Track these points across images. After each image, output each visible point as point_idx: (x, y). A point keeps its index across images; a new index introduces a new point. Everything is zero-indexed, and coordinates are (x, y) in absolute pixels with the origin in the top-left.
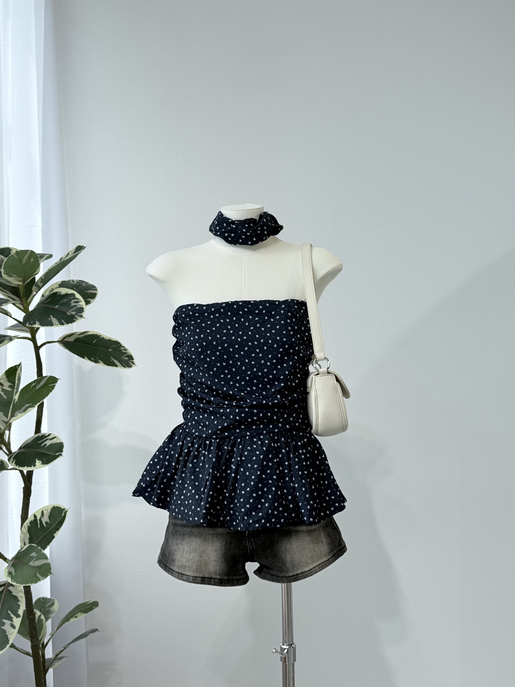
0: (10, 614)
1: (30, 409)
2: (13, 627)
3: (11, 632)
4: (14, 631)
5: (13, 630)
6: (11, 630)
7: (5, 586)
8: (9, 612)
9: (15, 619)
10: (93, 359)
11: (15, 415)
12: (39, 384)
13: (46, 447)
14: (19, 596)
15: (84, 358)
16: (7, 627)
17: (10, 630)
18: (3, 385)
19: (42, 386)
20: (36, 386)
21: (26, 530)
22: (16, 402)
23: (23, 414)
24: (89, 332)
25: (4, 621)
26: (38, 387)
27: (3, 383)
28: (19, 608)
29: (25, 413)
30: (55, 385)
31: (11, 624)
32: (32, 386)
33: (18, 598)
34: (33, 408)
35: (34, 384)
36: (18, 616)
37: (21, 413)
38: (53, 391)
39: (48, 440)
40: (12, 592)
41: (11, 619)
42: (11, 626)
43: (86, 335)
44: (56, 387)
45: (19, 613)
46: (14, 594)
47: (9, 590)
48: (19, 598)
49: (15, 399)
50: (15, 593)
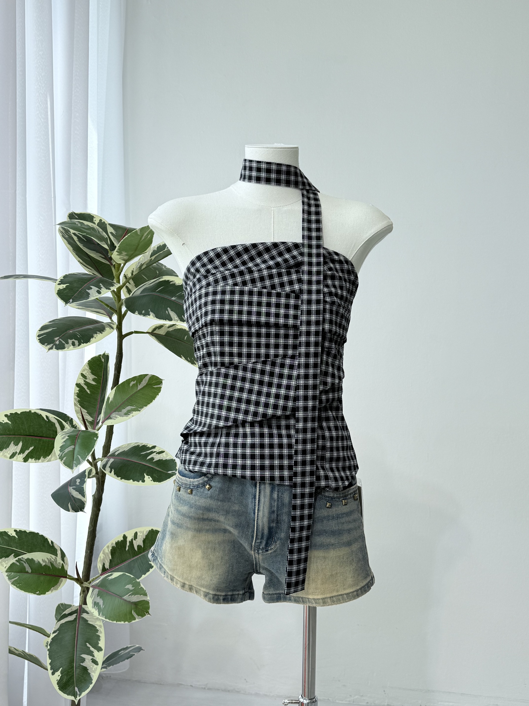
0: (89, 648)
1: (134, 412)
2: (95, 662)
3: (93, 669)
4: (96, 668)
5: (95, 666)
6: (93, 666)
7: (77, 613)
8: (88, 645)
9: (96, 653)
10: (189, 359)
11: (111, 416)
12: (140, 383)
13: (154, 461)
14: (97, 625)
15: (181, 357)
16: (88, 663)
17: (91, 667)
18: (86, 377)
19: (144, 387)
20: (137, 386)
21: (109, 551)
22: (111, 401)
23: (125, 418)
24: (178, 326)
25: (83, 656)
26: (140, 387)
27: (86, 375)
28: (99, 640)
29: (128, 417)
30: (161, 388)
31: (92, 659)
32: (131, 385)
33: (96, 627)
34: (138, 412)
35: (132, 383)
36: (99, 649)
37: (120, 416)
38: (160, 394)
39: (155, 453)
40: (87, 621)
41: (91, 653)
42: (92, 662)
43: (175, 328)
44: (162, 389)
45: (100, 645)
46: (91, 623)
47: (83, 618)
48: (98, 628)
49: (109, 398)
50: (91, 621)
